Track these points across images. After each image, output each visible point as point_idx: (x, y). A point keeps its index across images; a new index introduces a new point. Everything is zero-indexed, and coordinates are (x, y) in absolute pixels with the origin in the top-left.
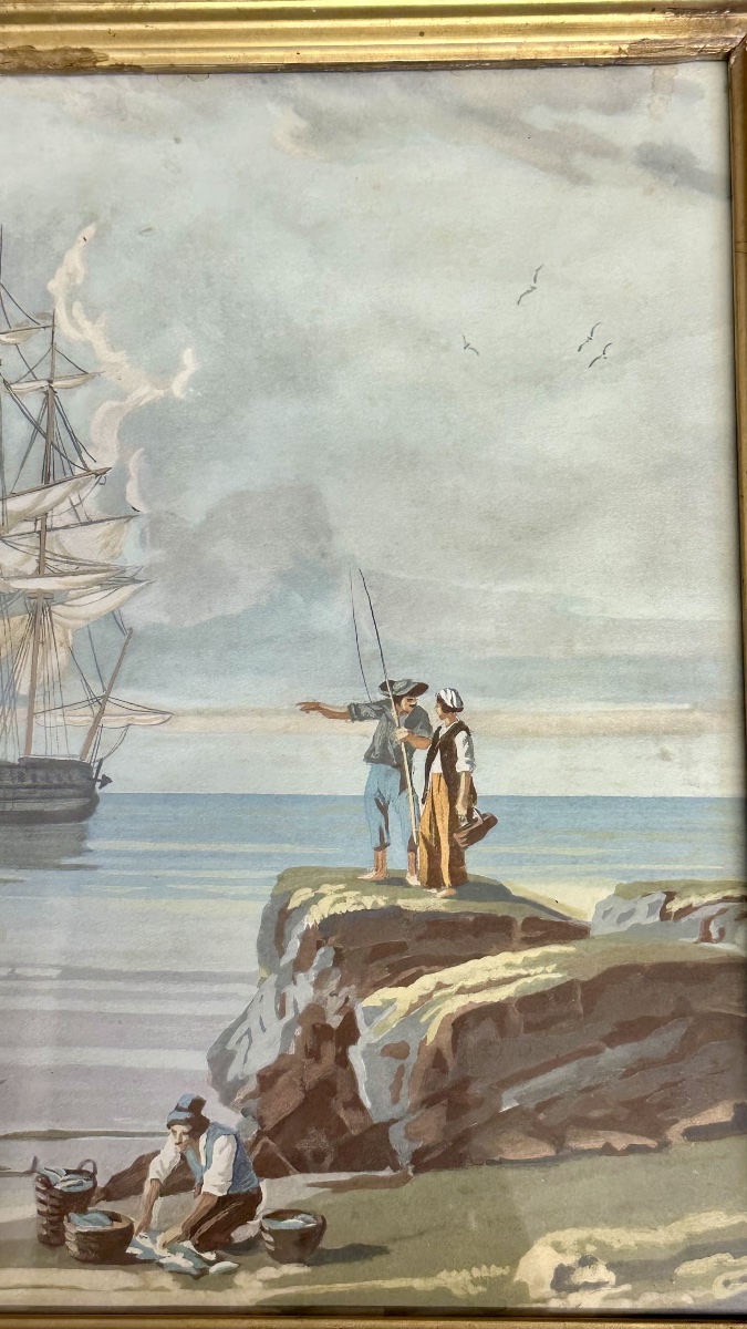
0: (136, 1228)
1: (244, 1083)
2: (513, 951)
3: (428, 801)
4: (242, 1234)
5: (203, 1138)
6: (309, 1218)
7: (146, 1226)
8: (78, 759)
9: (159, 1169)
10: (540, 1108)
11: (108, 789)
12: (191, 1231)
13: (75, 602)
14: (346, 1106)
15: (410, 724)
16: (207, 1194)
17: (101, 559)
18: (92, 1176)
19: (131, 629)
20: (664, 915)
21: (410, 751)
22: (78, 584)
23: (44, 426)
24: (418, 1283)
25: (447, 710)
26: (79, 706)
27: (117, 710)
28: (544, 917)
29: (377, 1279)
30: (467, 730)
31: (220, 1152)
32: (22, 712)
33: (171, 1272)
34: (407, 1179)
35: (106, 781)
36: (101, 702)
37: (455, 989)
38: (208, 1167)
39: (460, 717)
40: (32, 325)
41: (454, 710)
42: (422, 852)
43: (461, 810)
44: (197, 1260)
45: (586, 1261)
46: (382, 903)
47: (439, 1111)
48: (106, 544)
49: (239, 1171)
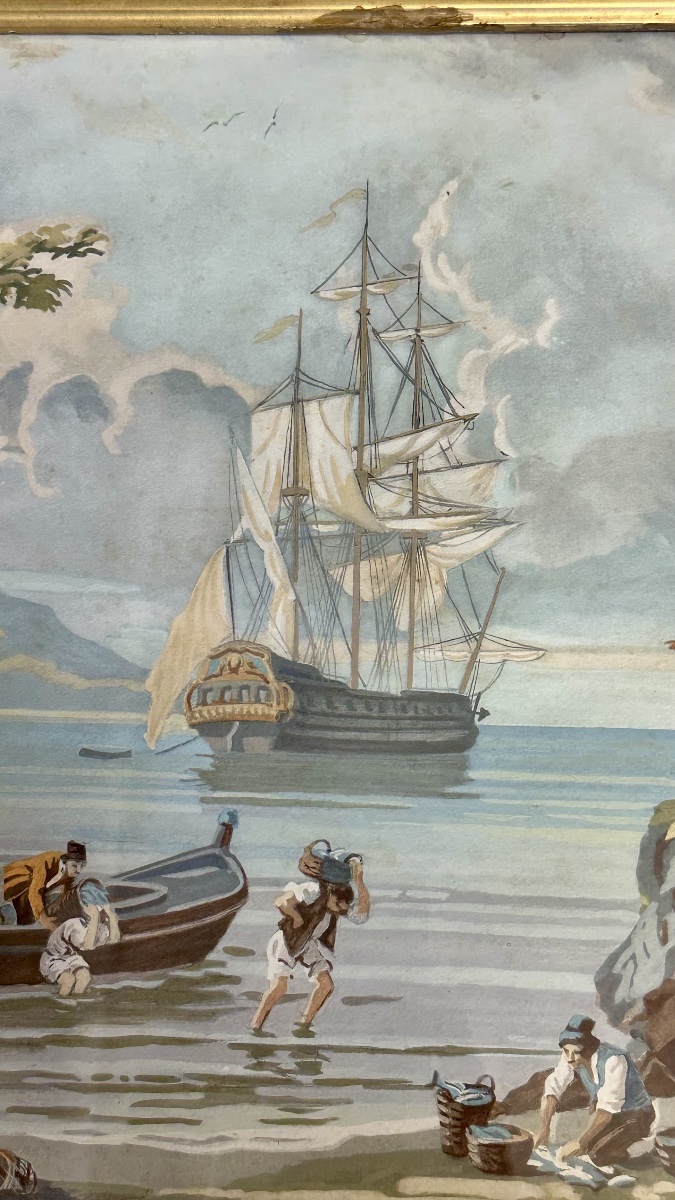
0: (535, 1140)
4: (636, 1150)
5: (595, 1058)
7: (544, 1140)
8: (457, 693)
9: (554, 1085)
11: (486, 721)
12: (588, 1146)
13: (449, 542)
16: (602, 1111)
17: (473, 501)
18: (491, 1091)
19: (503, 569)
22: (451, 525)
23: (412, 374)
26: (455, 642)
27: (494, 646)
31: (612, 1071)
32: (402, 647)
33: (571, 1184)
35: (484, 714)
36: (476, 639)
38: (601, 1085)
40: (398, 276)
44: (594, 1173)
48: (477, 487)
49: (631, 1090)
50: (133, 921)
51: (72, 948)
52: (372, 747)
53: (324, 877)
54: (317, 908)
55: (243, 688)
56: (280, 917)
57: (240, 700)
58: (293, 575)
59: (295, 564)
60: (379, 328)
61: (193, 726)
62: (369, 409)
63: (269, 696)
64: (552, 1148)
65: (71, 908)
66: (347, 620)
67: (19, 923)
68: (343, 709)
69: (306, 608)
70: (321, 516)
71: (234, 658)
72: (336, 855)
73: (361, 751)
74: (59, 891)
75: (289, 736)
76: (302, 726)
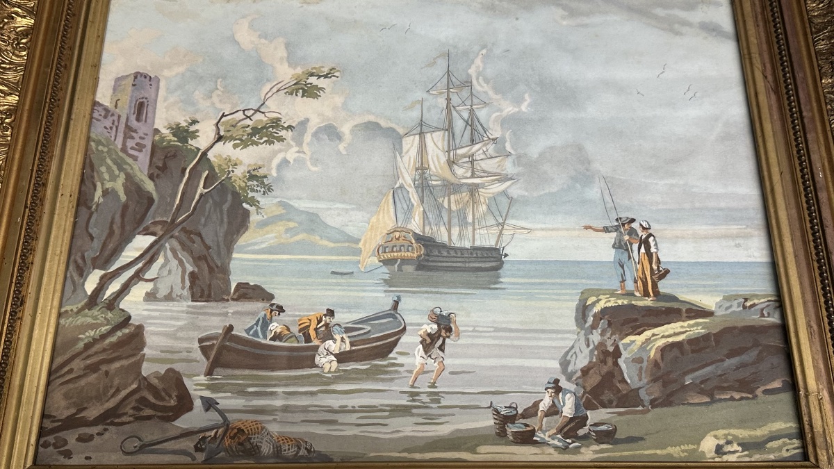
0: (536, 429)
1: (575, 373)
2: (683, 321)
3: (641, 263)
4: (581, 432)
5: (561, 394)
6: (610, 426)
7: (540, 429)
8: (494, 247)
9: (544, 406)
10: (702, 382)
11: (507, 258)
12: (560, 431)
13: (488, 187)
14: (620, 382)
15: (630, 234)
16: (565, 416)
17: (498, 171)
18: (516, 409)
19: (512, 197)
20: (744, 307)
21: (631, 244)
22: (489, 181)
23: (470, 123)
24: (659, 452)
25: (644, 228)
26: (492, 226)
27: (509, 228)
28: (694, 308)
29: (641, 450)
30: (653, 236)
31: (569, 400)
32: (470, 229)
33: (553, 447)
34: (649, 411)
35: (506, 255)
36: (501, 225)
37: (660, 336)
38: (564, 405)
39: (650, 231)
40: (463, 85)
41: (647, 229)
42: (640, 283)
43: (655, 267)
45: (729, 443)
46: (626, 303)
47: (660, 383)
48: (499, 166)
49: (577, 406)
50: (356, 341)
51: (329, 352)
52: (458, 269)
53: (439, 322)
54: (437, 335)
55: (401, 246)
56: (421, 339)
57: (400, 251)
58: (422, 201)
59: (423, 196)
60: (455, 105)
61: (380, 261)
62: (452, 136)
63: (413, 249)
64: (544, 432)
65: (329, 337)
66: (446, 219)
67: (305, 343)
68: (445, 254)
69: (428, 214)
70: (433, 178)
71: (397, 234)
72: (444, 313)
73: (454, 271)
74: (323, 329)
75: (421, 265)
76: (428, 261)
